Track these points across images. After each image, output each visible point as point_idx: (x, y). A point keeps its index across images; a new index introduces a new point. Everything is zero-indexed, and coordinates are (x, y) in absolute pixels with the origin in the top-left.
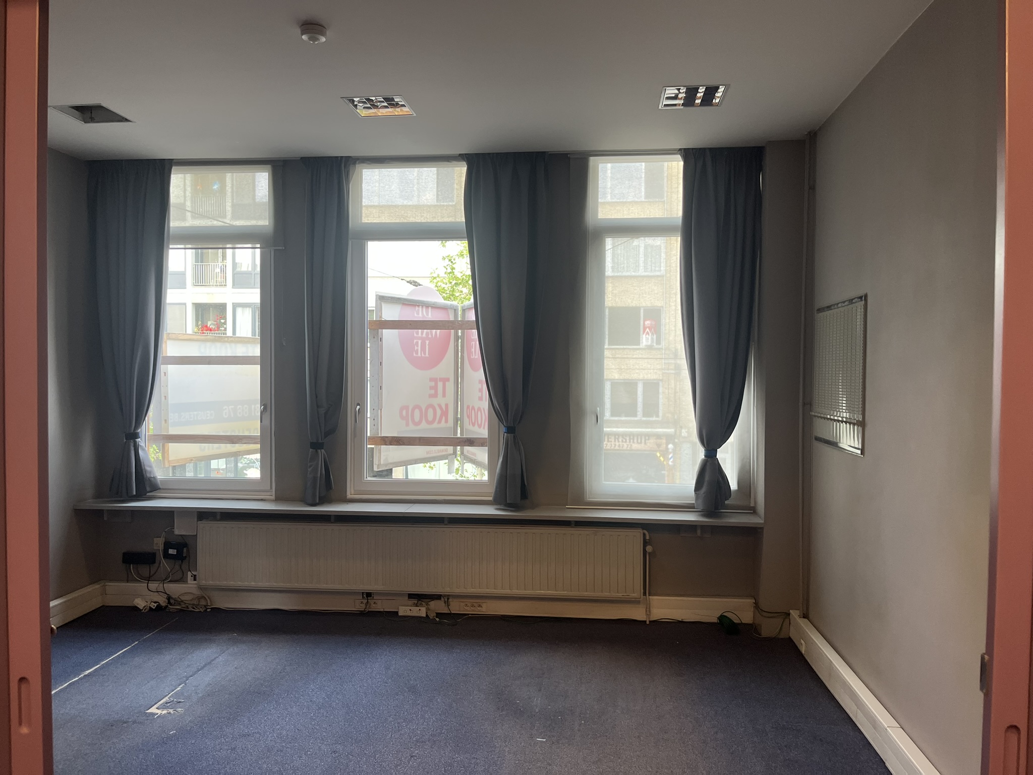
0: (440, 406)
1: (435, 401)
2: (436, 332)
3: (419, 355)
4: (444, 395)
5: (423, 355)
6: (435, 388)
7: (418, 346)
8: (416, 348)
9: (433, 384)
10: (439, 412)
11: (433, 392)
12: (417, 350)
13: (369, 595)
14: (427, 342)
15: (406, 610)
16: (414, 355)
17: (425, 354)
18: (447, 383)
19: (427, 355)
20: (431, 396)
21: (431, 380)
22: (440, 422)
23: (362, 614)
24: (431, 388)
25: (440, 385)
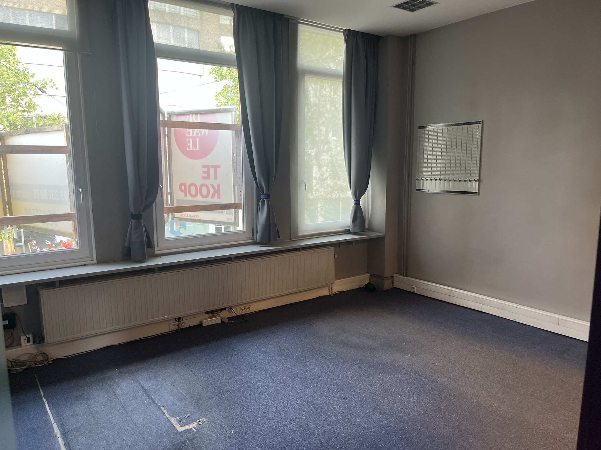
0: (213, 186)
1: (208, 182)
2: (205, 132)
3: (191, 149)
4: (216, 178)
5: (194, 149)
6: (208, 172)
7: (190, 143)
8: (188, 144)
9: (205, 169)
10: (212, 190)
11: (206, 175)
12: (190, 146)
13: (179, 319)
14: (198, 140)
15: (207, 322)
16: (187, 149)
17: (196, 148)
18: (218, 169)
19: (198, 149)
20: (204, 178)
21: (204, 166)
22: (213, 197)
23: (176, 331)
24: (204, 172)
25: (212, 171)
